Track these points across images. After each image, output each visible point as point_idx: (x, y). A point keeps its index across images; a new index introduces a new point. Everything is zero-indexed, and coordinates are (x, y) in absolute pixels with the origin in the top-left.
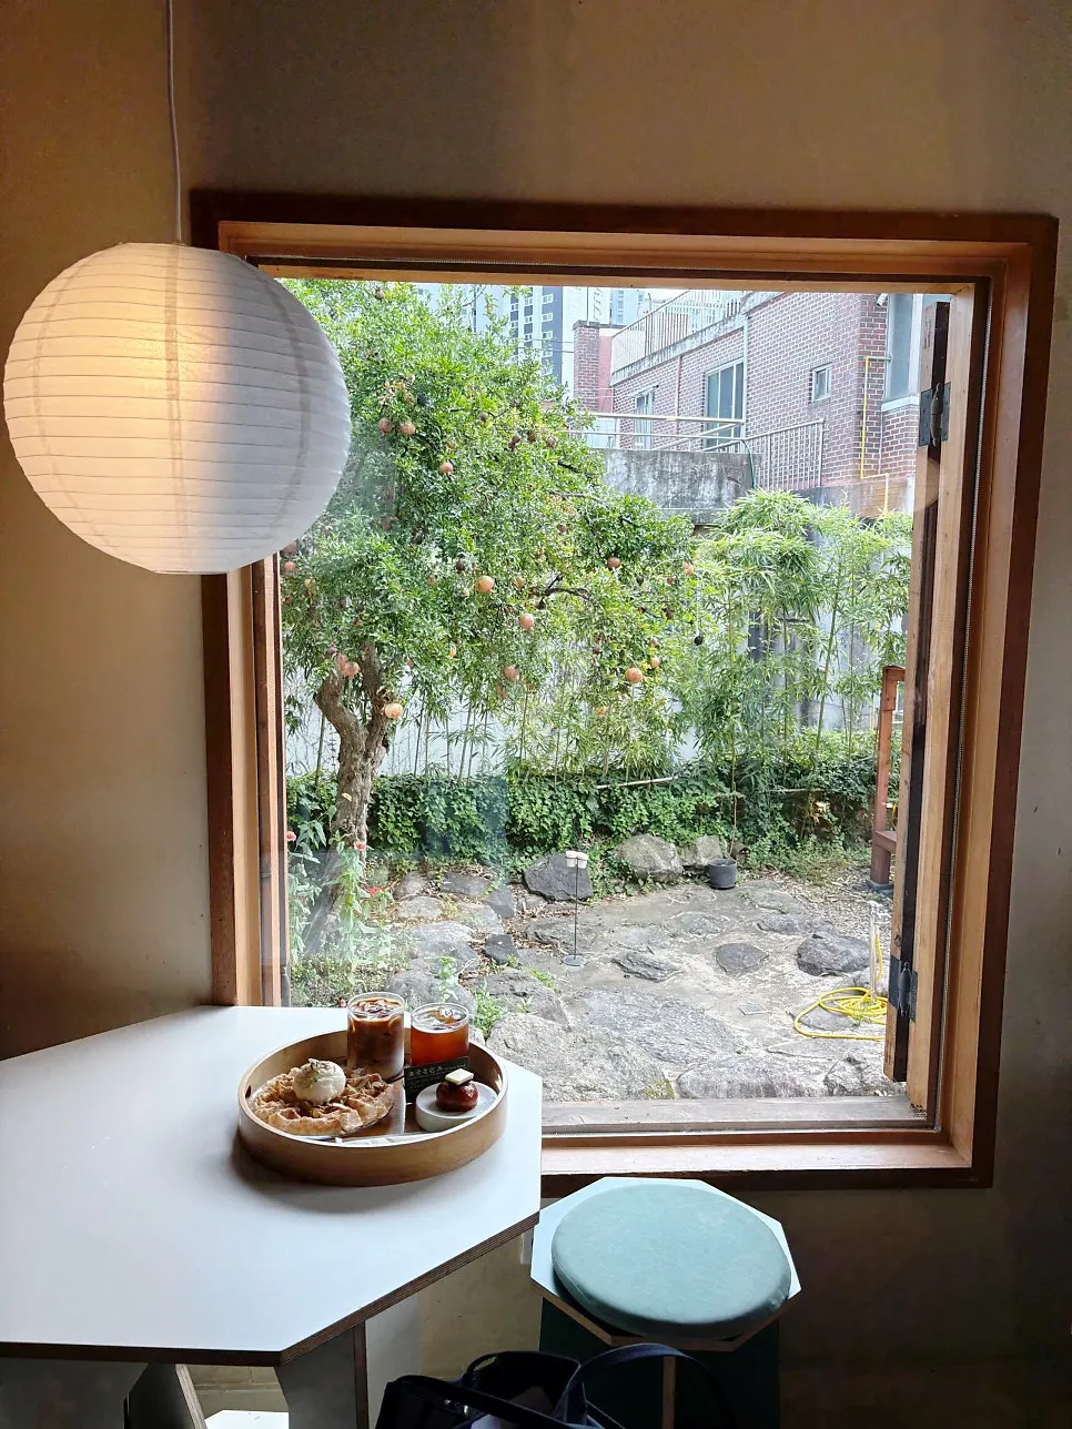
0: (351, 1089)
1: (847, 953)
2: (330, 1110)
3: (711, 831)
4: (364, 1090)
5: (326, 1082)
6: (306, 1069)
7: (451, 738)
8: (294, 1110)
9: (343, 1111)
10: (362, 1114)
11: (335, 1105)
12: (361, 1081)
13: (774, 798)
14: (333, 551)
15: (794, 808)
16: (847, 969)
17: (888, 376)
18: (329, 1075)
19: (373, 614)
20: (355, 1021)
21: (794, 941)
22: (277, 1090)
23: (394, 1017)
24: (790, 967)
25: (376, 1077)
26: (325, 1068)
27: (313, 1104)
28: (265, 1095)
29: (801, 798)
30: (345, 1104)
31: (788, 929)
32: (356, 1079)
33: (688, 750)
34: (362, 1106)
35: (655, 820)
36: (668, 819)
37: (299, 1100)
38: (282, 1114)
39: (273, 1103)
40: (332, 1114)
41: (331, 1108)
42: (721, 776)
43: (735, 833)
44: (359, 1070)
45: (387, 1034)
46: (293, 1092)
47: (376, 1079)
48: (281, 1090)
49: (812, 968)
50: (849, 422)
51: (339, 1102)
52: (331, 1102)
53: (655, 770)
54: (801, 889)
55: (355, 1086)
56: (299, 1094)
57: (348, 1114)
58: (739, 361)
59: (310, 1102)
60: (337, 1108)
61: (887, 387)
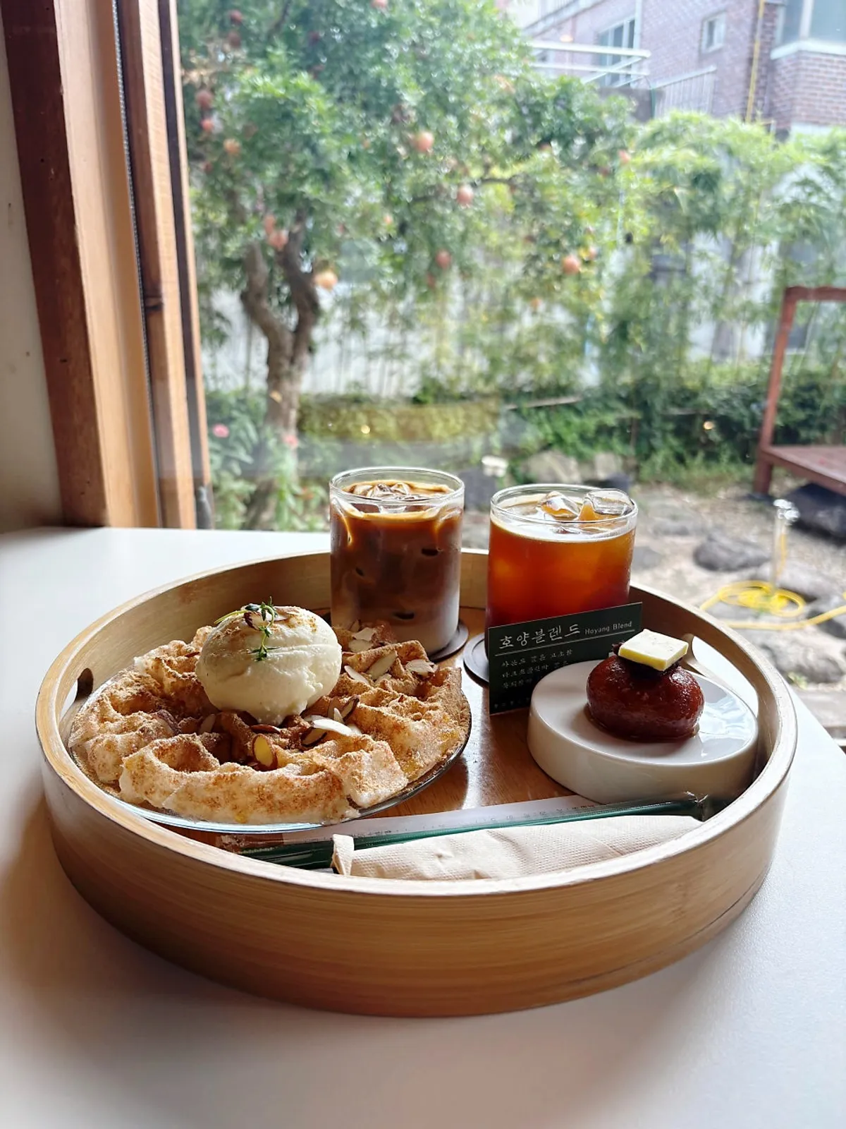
0: (357, 678)
1: (742, 553)
2: (306, 740)
3: (609, 448)
4: (390, 682)
5: (291, 662)
6: (232, 625)
7: (371, 356)
8: (197, 741)
9: (346, 746)
10: (404, 753)
11: (322, 723)
12: (378, 658)
13: (667, 419)
14: (255, 88)
15: (685, 428)
16: (744, 566)
17: (780, 21)
18: (298, 641)
19: (301, 167)
20: (353, 520)
21: (691, 542)
22: (160, 680)
23: (443, 509)
24: (687, 565)
25: (412, 648)
26: (286, 621)
27: (256, 723)
28: (124, 694)
29: (690, 419)
30: (346, 721)
31: (683, 532)
32: (366, 653)
33: (589, 376)
34: (398, 728)
35: (560, 440)
36: (571, 437)
37: (217, 711)
38: (161, 753)
39: (142, 718)
40: (317, 755)
41: (306, 732)
42: (620, 398)
43: (631, 450)
44: (367, 633)
45: (430, 552)
46: (198, 686)
47: (411, 655)
48: (168, 681)
49: (710, 565)
50: (740, 70)
51: (327, 714)
52: (305, 714)
53: (561, 390)
54: (689, 500)
55: (364, 671)
56: (216, 692)
57: (365, 756)
58: (631, 18)
59: (246, 716)
60: (326, 735)
61: (778, 34)
